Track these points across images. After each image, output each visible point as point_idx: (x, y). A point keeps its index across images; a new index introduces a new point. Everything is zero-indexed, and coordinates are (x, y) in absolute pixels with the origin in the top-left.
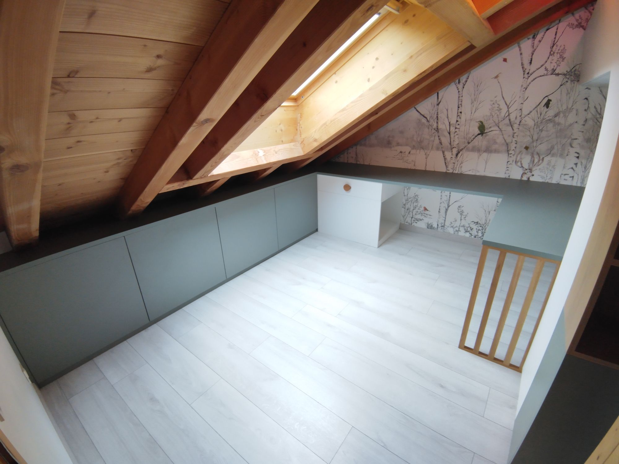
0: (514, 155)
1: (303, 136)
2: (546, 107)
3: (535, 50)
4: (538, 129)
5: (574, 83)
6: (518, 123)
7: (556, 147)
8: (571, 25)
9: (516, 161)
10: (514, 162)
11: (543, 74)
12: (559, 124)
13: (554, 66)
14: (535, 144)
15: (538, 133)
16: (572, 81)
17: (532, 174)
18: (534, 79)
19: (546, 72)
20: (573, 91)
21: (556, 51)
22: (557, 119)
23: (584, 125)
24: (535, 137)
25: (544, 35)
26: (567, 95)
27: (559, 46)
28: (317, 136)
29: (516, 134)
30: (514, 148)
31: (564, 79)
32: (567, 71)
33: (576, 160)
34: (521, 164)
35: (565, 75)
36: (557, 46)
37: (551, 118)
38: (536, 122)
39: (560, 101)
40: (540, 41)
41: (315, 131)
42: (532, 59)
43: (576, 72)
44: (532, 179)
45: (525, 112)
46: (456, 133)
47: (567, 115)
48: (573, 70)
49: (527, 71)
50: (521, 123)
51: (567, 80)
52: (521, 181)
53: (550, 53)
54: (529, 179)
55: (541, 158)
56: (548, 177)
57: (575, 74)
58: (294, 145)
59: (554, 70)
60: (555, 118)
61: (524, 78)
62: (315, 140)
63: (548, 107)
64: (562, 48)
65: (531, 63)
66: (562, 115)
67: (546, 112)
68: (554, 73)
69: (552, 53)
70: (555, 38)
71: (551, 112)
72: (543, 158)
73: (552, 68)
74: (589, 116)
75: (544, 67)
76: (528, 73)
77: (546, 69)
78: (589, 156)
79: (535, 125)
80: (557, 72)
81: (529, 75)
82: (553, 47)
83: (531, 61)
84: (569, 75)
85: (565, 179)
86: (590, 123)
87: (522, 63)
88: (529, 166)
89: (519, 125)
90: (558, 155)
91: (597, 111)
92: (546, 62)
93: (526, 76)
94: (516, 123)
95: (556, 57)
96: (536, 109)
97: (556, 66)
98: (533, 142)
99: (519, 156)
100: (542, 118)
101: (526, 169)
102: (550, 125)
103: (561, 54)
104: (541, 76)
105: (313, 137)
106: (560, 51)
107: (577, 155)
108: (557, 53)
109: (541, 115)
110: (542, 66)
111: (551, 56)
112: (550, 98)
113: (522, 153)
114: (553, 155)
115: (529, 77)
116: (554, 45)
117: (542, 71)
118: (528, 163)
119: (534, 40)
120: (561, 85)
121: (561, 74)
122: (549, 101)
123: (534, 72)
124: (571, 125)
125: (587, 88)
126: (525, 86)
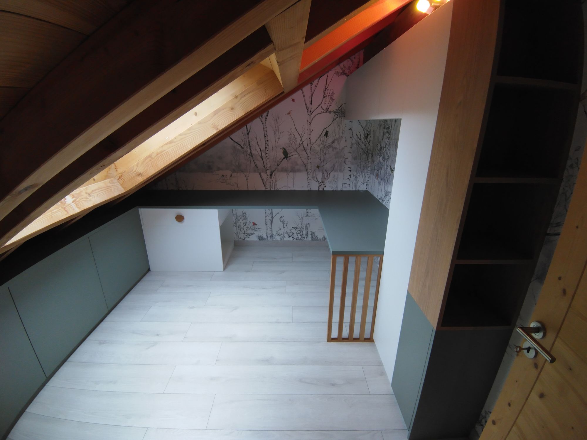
0: (311, 173)
1: (120, 171)
2: (325, 137)
3: (313, 93)
4: (323, 153)
5: (342, 118)
6: (309, 149)
7: (336, 165)
8: (337, 73)
9: (313, 177)
10: (312, 177)
11: (321, 112)
12: (336, 148)
13: (327, 106)
14: (323, 163)
15: (323, 156)
16: (340, 117)
17: (324, 186)
18: (315, 116)
19: (322, 110)
20: (341, 124)
21: (328, 94)
22: (334, 145)
23: (351, 148)
24: (322, 159)
25: (318, 82)
26: (338, 127)
27: (329, 90)
28: (140, 170)
29: (309, 157)
30: (310, 168)
31: (335, 115)
32: (336, 110)
33: (349, 173)
34: (317, 179)
35: (335, 112)
36: (328, 90)
37: (330, 144)
38: (321, 148)
39: (334, 132)
40: (316, 86)
41: (137, 165)
42: (311, 100)
43: (342, 110)
44: (325, 189)
45: (313, 141)
46: (267, 158)
47: (340, 141)
48: (340, 109)
49: (309, 110)
50: (311, 149)
51: (337, 116)
52: (319, 191)
53: (324, 96)
54: (323, 189)
55: (328, 174)
56: (335, 187)
57: (342, 111)
58: (110, 182)
59: (327, 109)
60: (333, 144)
61: (308, 115)
62: (140, 175)
63: (327, 137)
64: (331, 92)
65: (311, 103)
66: (336, 142)
67: (326, 140)
68: (328, 111)
69: (325, 96)
70: (326, 84)
71: (329, 140)
72: (330, 173)
73: (326, 107)
74: (354, 141)
75: (320, 107)
76: (311, 111)
77: (322, 109)
78: (357, 169)
79: (320, 150)
80: (329, 110)
81: (311, 113)
82: (325, 91)
83: (311, 101)
84: (338, 112)
85: (345, 187)
86: (355, 146)
87: (305, 103)
88: (322, 180)
89: (310, 150)
90: (338, 170)
91: (358, 137)
92: (322, 103)
93: (309, 113)
94: (308, 149)
95: (328, 99)
96: (319, 138)
97: (328, 106)
98: (321, 162)
99: (314, 173)
100: (324, 145)
101: (321, 183)
102: (330, 149)
103: (331, 96)
104: (319, 114)
105: (135, 171)
106: (330, 94)
107: (350, 169)
108: (328, 96)
109: (323, 142)
110: (319, 106)
111: (324, 98)
112: (327, 129)
113: (316, 171)
114: (335, 172)
115: (312, 114)
116: (326, 89)
117: (319, 110)
118: (321, 178)
119: (312, 86)
120: (333, 120)
121: (332, 112)
122: (327, 132)
123: (314, 110)
124: (343, 148)
125: (350, 121)
126: (309, 121)
